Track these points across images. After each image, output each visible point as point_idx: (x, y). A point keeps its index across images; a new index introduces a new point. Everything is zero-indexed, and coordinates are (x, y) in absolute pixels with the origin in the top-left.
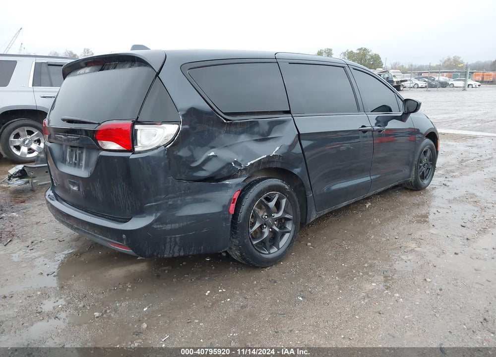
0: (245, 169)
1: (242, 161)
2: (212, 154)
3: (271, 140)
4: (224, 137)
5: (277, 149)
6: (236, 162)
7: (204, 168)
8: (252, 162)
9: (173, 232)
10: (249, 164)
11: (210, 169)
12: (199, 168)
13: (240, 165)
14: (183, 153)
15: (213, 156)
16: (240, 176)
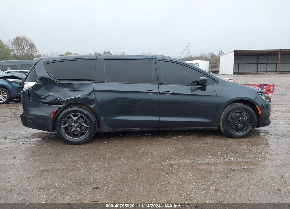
0: (64, 101)
1: (63, 98)
2: (51, 94)
3: (79, 91)
4: (57, 88)
5: (81, 95)
6: (59, 98)
7: (46, 99)
8: (67, 99)
9: (29, 119)
10: (65, 100)
11: (49, 99)
12: (45, 98)
13: (61, 100)
14: (38, 92)
15: (51, 95)
16: (63, 104)
